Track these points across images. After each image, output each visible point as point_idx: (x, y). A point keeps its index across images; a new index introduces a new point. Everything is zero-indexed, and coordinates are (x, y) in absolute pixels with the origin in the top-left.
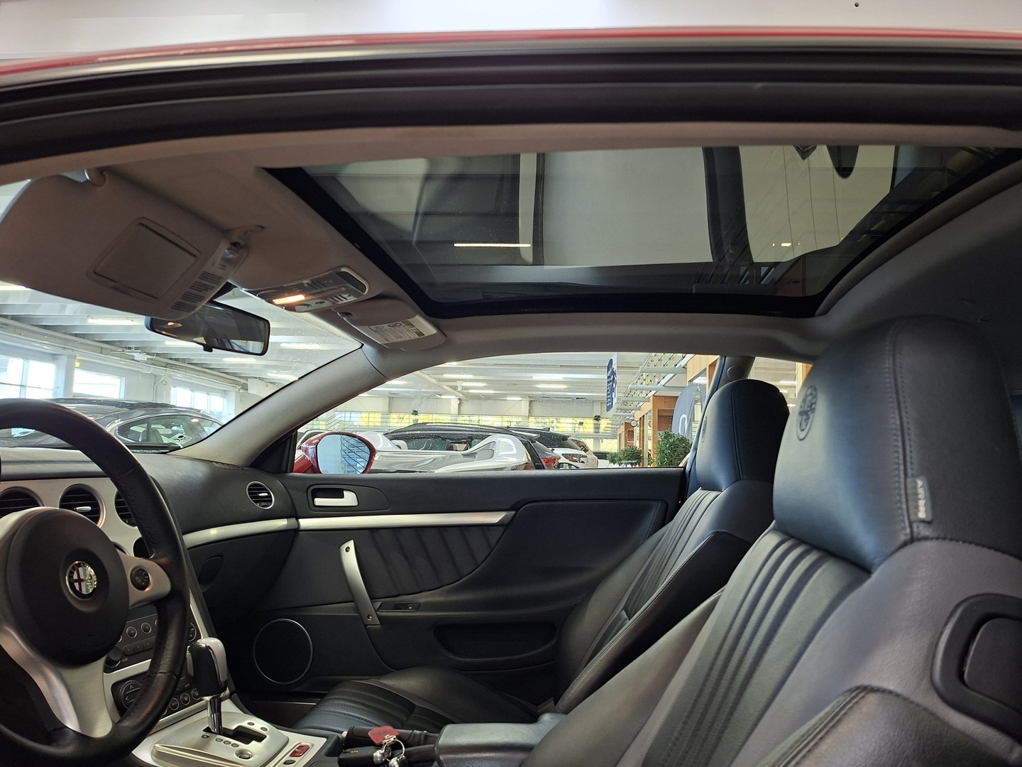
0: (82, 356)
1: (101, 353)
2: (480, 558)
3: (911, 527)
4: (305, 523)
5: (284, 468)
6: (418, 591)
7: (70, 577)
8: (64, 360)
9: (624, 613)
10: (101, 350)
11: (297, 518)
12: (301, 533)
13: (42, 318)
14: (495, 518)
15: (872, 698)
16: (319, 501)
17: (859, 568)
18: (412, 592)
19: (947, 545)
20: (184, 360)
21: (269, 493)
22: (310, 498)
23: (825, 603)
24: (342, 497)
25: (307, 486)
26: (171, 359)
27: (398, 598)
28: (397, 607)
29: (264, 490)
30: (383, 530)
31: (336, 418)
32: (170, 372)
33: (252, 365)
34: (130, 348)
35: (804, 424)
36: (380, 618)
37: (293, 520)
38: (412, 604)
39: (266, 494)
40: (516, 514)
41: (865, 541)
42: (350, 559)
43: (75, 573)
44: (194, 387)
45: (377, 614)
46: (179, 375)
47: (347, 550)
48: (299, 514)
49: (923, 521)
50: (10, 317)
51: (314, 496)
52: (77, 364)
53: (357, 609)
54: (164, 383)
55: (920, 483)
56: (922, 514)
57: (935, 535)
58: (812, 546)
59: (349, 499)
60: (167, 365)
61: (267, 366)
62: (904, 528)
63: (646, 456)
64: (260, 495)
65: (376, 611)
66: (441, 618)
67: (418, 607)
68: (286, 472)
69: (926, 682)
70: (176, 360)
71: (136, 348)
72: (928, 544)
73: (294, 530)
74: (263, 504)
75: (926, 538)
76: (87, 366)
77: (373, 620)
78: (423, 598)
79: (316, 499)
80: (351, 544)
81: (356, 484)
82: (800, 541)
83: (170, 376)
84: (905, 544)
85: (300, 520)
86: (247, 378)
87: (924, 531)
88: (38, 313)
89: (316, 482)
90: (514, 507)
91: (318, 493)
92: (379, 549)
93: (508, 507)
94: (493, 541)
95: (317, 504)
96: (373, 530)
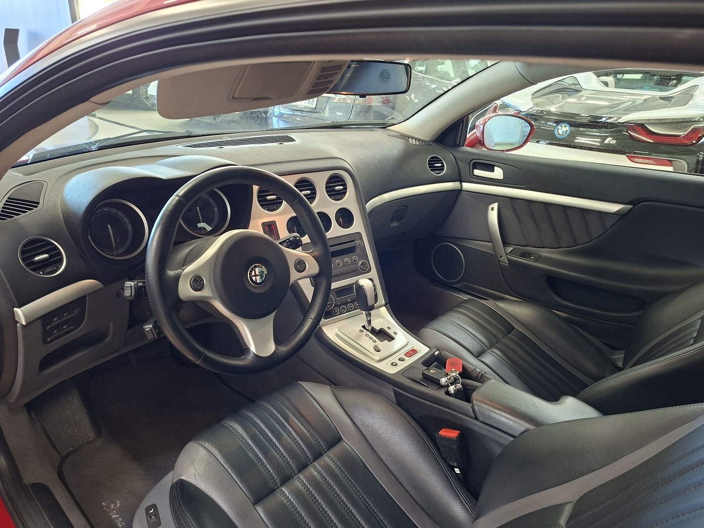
2: (595, 235)
4: (467, 186)
5: (458, 142)
6: (541, 246)
7: (250, 274)
11: (461, 182)
12: (463, 192)
14: (614, 208)
16: (477, 172)
18: (536, 246)
21: (442, 163)
22: (471, 169)
24: (493, 171)
25: (470, 160)
27: (525, 248)
28: (524, 255)
29: (439, 161)
30: (519, 200)
36: (509, 260)
37: (458, 183)
38: (535, 255)
39: (440, 165)
40: (632, 209)
42: (493, 216)
43: (253, 271)
45: (507, 257)
47: (493, 209)
48: (463, 179)
51: (474, 168)
53: (494, 248)
59: (498, 173)
64: (436, 165)
65: (507, 254)
66: (552, 272)
67: (539, 258)
68: (459, 146)
73: (459, 190)
74: (437, 172)
77: (504, 260)
78: (545, 253)
79: (475, 170)
80: (495, 205)
81: (505, 162)
85: (463, 184)
89: (476, 157)
90: (634, 203)
91: (478, 166)
92: (516, 213)
93: (627, 202)
94: (608, 225)
95: (475, 174)
96: (513, 199)
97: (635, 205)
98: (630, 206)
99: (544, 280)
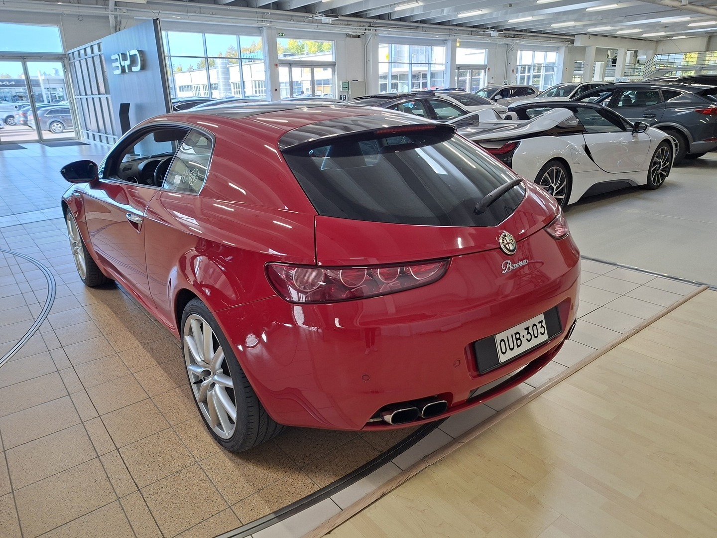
0: (460, 39)
1: (472, 35)
8: (450, 43)
10: (472, 33)
13: (434, 19)
20: (526, 31)
26: (518, 31)
32: (516, 40)
33: (574, 26)
34: (488, 28)
44: (535, 49)
46: (522, 42)
50: (419, 22)
52: (458, 45)
54: (513, 49)
60: (515, 36)
61: (585, 26)
70: (521, 31)
71: (492, 28)
76: (464, 45)
83: (517, 44)
86: (574, 35)
88: (431, 17)
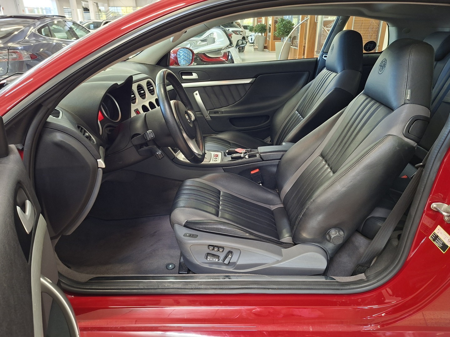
2: (243, 95)
3: (405, 101)
5: (168, 64)
6: (221, 107)
9: (297, 112)
14: (248, 81)
15: (391, 137)
16: (184, 77)
17: (391, 109)
18: (218, 107)
19: (412, 105)
22: (180, 76)
23: (382, 117)
24: (192, 75)
25: (179, 72)
27: (214, 110)
28: (216, 113)
31: (110, 11)
35: (381, 70)
36: (210, 116)
38: (220, 112)
41: (394, 104)
42: (198, 97)
47: (196, 94)
49: (408, 100)
53: (202, 114)
55: (409, 91)
56: (408, 98)
57: (410, 103)
58: (377, 101)
59: (195, 76)
62: (403, 101)
63: (268, 28)
65: (209, 114)
66: (231, 116)
67: (222, 113)
69: (402, 133)
72: (408, 105)
75: (407, 104)
77: (208, 118)
78: (223, 109)
79: (183, 76)
80: (197, 92)
81: (197, 70)
82: (373, 99)
84: (403, 105)
87: (407, 102)
89: (182, 70)
90: (255, 77)
91: (183, 74)
92: (207, 94)
93: (253, 77)
94: (247, 89)
95: (183, 78)
96: (204, 87)
97: (256, 78)
98: (255, 79)
99: (229, 120)
